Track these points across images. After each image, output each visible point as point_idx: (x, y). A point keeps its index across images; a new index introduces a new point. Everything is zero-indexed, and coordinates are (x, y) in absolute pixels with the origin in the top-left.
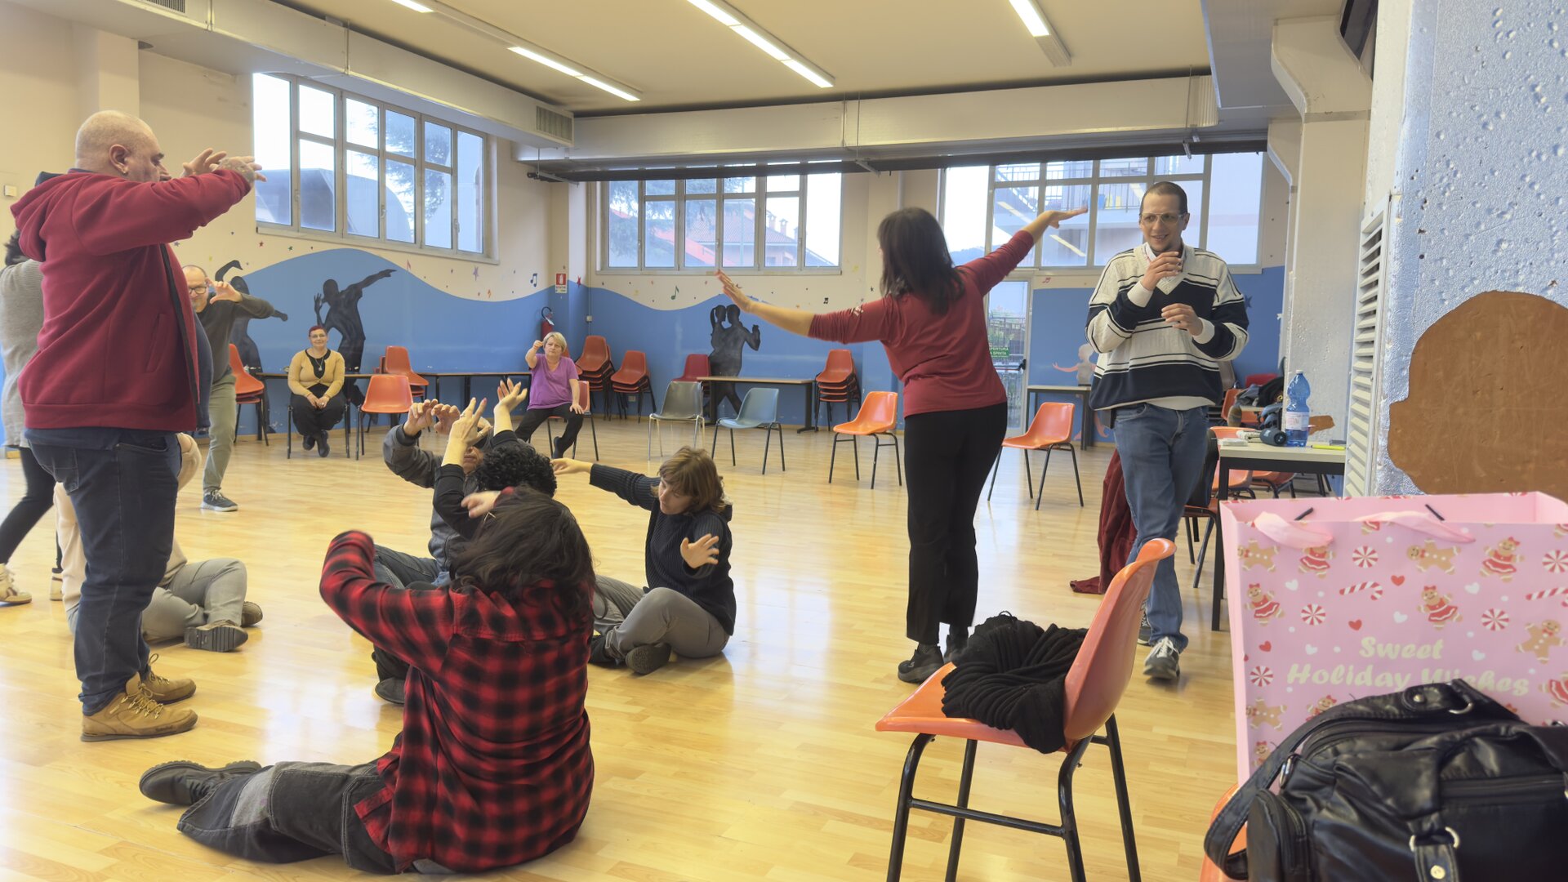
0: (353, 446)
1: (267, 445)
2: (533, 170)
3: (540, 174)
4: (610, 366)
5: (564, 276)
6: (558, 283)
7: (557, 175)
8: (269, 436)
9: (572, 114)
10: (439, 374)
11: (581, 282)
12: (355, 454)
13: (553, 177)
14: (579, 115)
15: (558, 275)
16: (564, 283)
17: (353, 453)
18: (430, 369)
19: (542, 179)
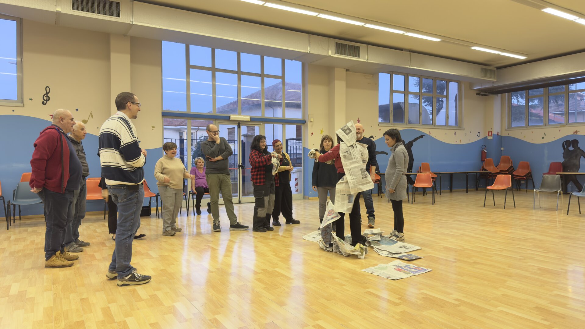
0: (410, 199)
1: (381, 197)
2: (478, 92)
3: (482, 93)
4: (512, 168)
5: (491, 132)
6: (489, 135)
7: (489, 93)
8: (382, 194)
9: (496, 68)
10: (441, 173)
11: (499, 134)
12: (411, 202)
13: (487, 94)
14: (498, 68)
15: (489, 132)
16: (491, 135)
17: (410, 202)
18: (437, 171)
19: (482, 95)
